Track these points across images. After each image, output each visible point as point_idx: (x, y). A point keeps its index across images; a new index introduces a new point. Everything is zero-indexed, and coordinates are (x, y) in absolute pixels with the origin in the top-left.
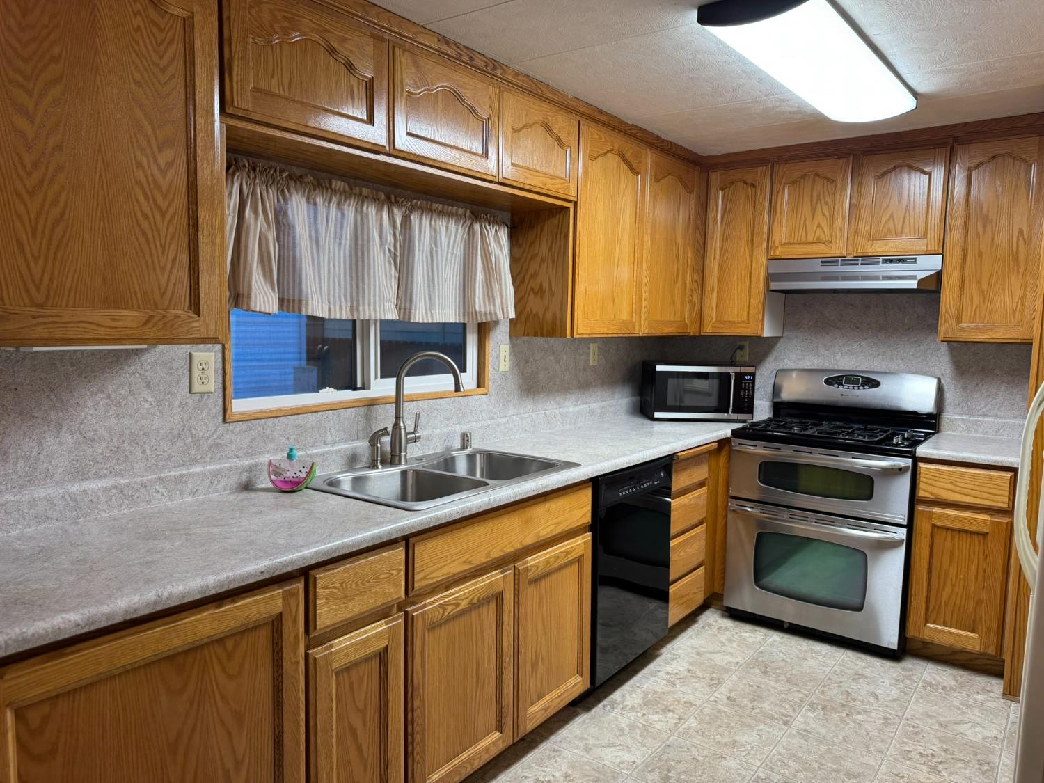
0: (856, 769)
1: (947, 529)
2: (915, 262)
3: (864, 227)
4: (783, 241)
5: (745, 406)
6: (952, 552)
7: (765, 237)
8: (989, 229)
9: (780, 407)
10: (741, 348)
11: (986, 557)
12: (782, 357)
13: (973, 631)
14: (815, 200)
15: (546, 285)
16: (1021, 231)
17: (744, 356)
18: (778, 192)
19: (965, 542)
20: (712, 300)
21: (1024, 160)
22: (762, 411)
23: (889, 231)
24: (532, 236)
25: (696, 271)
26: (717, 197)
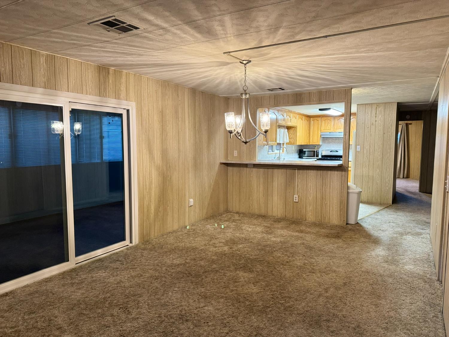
3: (335, 128)
4: (323, 129)
5: (317, 156)
7: (320, 129)
9: (322, 156)
10: (315, 147)
12: (323, 148)
14: (328, 123)
15: (292, 137)
18: (322, 122)
20: (311, 139)
22: (320, 157)
23: (339, 128)
24: (290, 130)
25: (308, 134)
26: (312, 122)
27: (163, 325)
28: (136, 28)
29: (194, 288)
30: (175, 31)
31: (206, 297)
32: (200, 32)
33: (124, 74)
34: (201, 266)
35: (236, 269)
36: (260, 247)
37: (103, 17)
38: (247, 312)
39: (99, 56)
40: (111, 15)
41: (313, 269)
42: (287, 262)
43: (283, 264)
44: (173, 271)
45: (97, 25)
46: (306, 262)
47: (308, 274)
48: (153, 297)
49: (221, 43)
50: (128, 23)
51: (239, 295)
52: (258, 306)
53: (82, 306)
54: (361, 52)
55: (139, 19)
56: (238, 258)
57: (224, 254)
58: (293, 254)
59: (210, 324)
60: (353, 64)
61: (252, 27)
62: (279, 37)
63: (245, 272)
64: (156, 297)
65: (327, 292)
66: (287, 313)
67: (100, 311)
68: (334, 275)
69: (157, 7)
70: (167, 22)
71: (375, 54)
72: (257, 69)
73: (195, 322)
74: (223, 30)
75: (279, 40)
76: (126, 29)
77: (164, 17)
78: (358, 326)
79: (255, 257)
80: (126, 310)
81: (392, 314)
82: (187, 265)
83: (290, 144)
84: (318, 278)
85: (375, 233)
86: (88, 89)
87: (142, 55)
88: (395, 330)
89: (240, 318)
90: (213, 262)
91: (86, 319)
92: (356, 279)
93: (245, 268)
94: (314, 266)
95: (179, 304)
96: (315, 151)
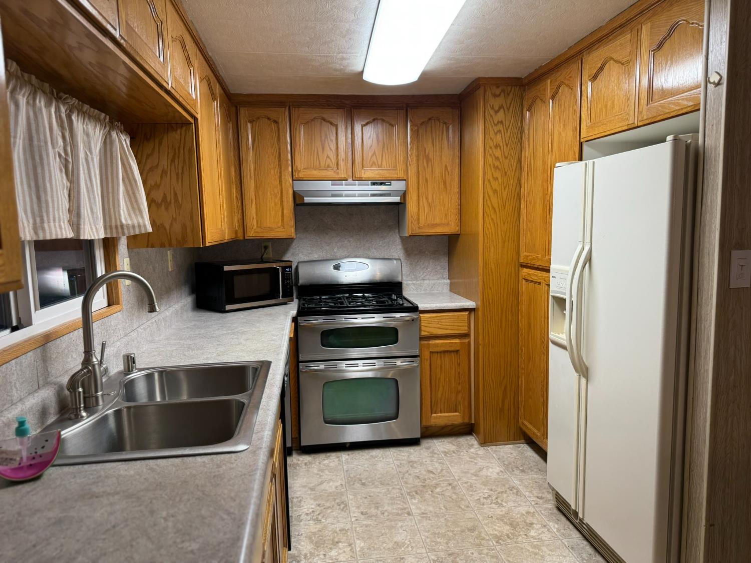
0: (470, 524)
1: (437, 352)
2: (390, 185)
4: (303, 167)
5: (288, 291)
6: (441, 366)
7: (290, 162)
8: (430, 164)
10: (266, 248)
11: (459, 365)
12: (297, 253)
13: (456, 412)
14: (323, 138)
15: (170, 197)
16: (446, 167)
17: (270, 254)
18: (296, 129)
19: (447, 359)
21: (445, 123)
23: (374, 163)
25: (237, 187)
26: (249, 133)
83: (157, 243)
96: (276, 270)
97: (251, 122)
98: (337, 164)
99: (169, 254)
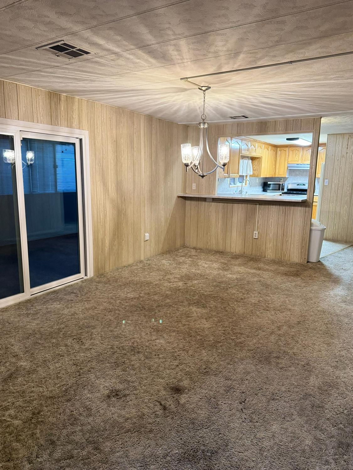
3: (304, 159)
4: (290, 161)
5: (283, 189)
7: (287, 160)
9: (288, 190)
10: (281, 179)
12: (289, 181)
14: (295, 154)
15: (256, 169)
17: (282, 181)
18: (290, 152)
20: (277, 171)
22: (285, 190)
24: (254, 161)
25: (274, 165)
26: (279, 152)
27: (115, 356)
28: (87, 53)
29: (147, 322)
30: (128, 56)
31: (158, 331)
32: (155, 58)
33: (76, 100)
34: (154, 300)
35: (189, 304)
36: (215, 284)
37: (51, 42)
38: (197, 346)
39: (50, 82)
40: (59, 39)
41: (268, 307)
42: (242, 299)
43: (237, 301)
44: (127, 304)
45: (46, 49)
46: (261, 299)
47: (262, 311)
48: (106, 329)
49: (178, 69)
50: (78, 48)
51: (190, 329)
52: (209, 341)
53: (37, 336)
54: (331, 79)
55: (89, 43)
56: (192, 293)
57: (178, 290)
58: (248, 292)
59: (161, 356)
60: (321, 91)
61: (210, 52)
62: (239, 62)
63: (198, 308)
64: (110, 329)
65: (279, 330)
66: (237, 348)
67: (54, 341)
68: (289, 313)
69: (107, 31)
70: (119, 46)
71: (346, 81)
72: (217, 96)
73: (146, 354)
74: (179, 55)
75: (240, 66)
76: (76, 53)
77: (116, 42)
78: (308, 364)
79: (209, 293)
80: (79, 340)
81: (343, 353)
82: (141, 299)
83: (254, 177)
84: (272, 315)
85: (336, 272)
86: (39, 116)
87: (94, 81)
88: (344, 368)
89: (190, 352)
90: (167, 296)
91: (41, 348)
92: (311, 318)
93: (198, 303)
94: (269, 304)
95: (131, 337)
96: (280, 184)
97: (280, 151)
98: (298, 160)
99: (258, 179)
